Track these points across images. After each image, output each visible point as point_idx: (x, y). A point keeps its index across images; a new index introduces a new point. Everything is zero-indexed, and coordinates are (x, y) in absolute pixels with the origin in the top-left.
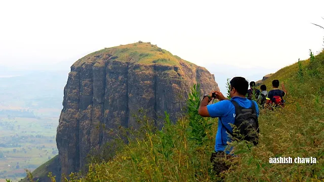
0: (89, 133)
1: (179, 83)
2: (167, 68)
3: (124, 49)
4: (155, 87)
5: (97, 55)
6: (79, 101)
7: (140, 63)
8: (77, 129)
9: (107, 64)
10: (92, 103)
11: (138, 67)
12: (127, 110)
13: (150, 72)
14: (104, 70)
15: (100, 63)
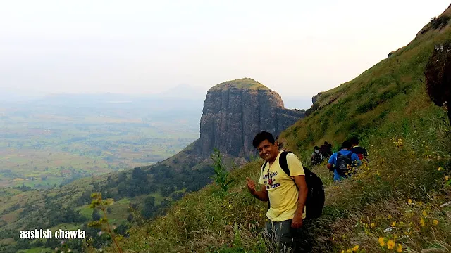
0: (220, 125)
1: (273, 98)
2: (266, 91)
3: (239, 82)
4: (259, 100)
5: (224, 85)
6: (214, 109)
7: (251, 88)
8: (213, 124)
9: (230, 89)
10: (221, 110)
11: (250, 90)
12: (242, 112)
13: (256, 93)
14: (228, 93)
15: (225, 89)
